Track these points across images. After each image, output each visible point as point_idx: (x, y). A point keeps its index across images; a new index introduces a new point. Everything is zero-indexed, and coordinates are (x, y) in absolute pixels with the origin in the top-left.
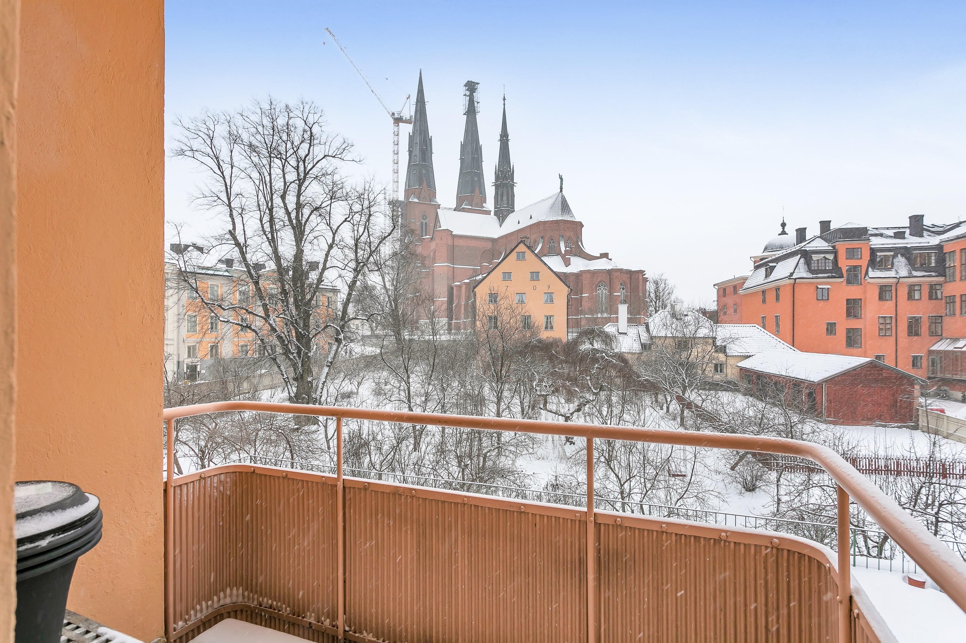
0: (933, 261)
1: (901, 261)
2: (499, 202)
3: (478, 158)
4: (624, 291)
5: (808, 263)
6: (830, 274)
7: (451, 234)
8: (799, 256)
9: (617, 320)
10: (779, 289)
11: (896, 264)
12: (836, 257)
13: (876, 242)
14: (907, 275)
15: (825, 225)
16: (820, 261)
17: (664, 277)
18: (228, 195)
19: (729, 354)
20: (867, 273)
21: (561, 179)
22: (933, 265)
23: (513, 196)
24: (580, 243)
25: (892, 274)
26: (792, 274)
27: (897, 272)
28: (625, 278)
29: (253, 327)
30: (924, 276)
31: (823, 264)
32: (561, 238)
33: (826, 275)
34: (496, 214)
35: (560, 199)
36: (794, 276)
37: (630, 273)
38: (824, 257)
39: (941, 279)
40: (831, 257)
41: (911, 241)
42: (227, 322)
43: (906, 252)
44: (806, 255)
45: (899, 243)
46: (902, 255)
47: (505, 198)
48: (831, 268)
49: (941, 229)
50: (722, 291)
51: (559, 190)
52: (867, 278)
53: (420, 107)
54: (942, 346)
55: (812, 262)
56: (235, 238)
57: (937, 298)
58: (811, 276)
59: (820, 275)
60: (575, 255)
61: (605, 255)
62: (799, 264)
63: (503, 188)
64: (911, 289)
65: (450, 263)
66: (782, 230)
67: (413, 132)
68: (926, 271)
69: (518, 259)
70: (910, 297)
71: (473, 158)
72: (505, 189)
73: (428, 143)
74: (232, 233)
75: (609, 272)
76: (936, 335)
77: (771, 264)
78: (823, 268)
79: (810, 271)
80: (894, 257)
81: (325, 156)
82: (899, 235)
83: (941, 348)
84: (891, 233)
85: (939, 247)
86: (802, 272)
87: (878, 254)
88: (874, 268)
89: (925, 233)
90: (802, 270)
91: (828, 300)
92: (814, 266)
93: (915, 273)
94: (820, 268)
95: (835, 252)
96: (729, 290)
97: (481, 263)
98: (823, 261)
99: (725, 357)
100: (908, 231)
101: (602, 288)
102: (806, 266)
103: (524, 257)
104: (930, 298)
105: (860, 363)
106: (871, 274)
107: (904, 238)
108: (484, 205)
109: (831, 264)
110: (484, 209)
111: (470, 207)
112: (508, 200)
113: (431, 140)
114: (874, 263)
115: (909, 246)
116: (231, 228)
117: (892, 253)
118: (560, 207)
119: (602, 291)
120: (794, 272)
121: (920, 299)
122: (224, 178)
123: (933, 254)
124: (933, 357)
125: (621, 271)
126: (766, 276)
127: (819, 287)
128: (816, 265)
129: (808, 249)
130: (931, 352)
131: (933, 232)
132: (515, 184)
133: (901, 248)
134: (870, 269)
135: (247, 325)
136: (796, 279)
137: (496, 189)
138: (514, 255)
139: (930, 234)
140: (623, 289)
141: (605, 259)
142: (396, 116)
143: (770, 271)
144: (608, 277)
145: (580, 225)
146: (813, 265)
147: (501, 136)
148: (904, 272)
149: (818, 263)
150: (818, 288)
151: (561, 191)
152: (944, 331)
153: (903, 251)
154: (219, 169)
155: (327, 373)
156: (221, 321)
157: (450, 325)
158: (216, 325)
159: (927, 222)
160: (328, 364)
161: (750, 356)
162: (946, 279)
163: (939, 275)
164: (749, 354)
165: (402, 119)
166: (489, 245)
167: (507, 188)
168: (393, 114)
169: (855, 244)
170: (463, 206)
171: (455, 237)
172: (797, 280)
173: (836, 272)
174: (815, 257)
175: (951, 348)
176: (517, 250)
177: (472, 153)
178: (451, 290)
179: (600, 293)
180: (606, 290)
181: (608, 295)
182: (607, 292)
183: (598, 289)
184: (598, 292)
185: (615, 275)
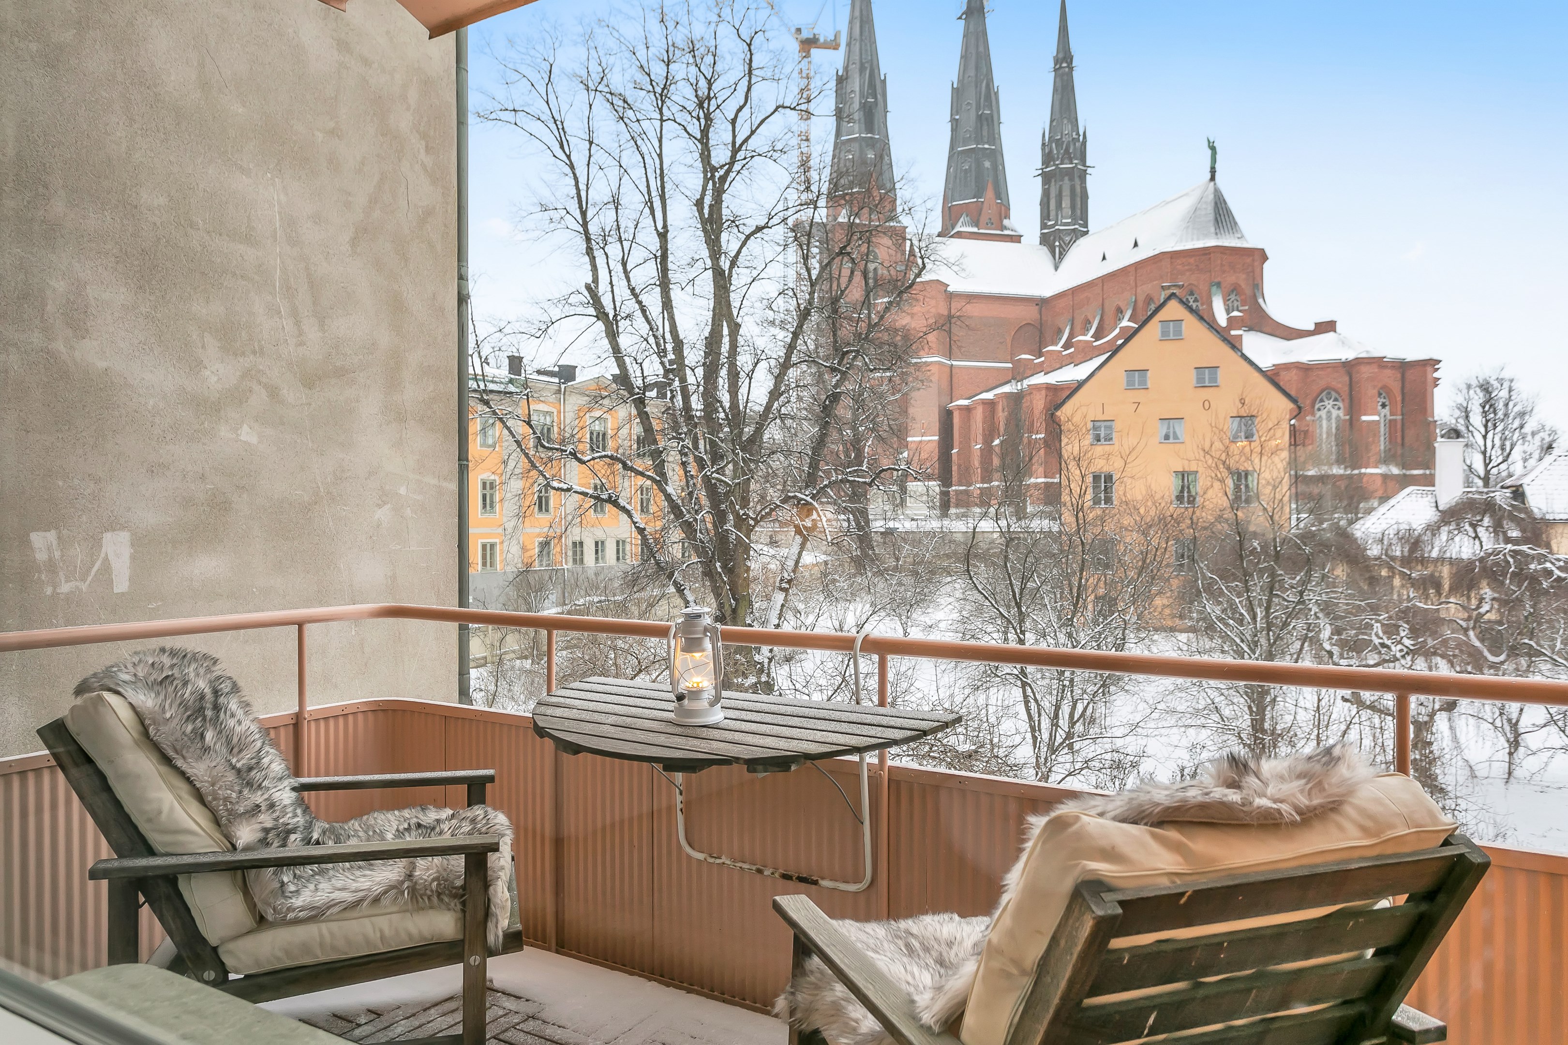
2: (1053, 214)
3: (991, 115)
4: (1387, 411)
7: (946, 291)
17: (1506, 375)
18: (581, 207)
21: (1213, 149)
23: (1085, 196)
24: (1259, 299)
28: (1391, 379)
29: (622, 502)
32: (1214, 289)
34: (1045, 240)
35: (1211, 197)
37: (1403, 366)
42: (568, 490)
47: (1066, 203)
51: (1209, 176)
53: (861, 11)
56: (596, 301)
60: (1251, 329)
61: (1326, 327)
63: (1062, 180)
65: (944, 356)
67: (846, 69)
69: (1165, 336)
71: (980, 118)
72: (1067, 182)
73: (879, 90)
74: (592, 290)
75: (1350, 367)
81: (778, 108)
97: (1013, 355)
101: (1329, 404)
103: (1178, 332)
108: (1006, 222)
110: (1006, 232)
111: (975, 230)
112: (1073, 207)
113: (884, 82)
116: (589, 280)
118: (1211, 217)
119: (1329, 412)
122: (572, 167)
125: (1378, 362)
132: (1089, 171)
135: (610, 497)
137: (1044, 183)
138: (1154, 328)
140: (1384, 406)
141: (1329, 336)
142: (805, 35)
144: (1347, 379)
145: (1261, 256)
147: (1057, 61)
151: (1213, 178)
154: (562, 147)
155: (783, 606)
156: (554, 488)
157: (945, 494)
158: (547, 499)
160: (784, 585)
165: (818, 40)
166: (1031, 314)
167: (1071, 179)
168: (799, 30)
170: (958, 228)
171: (951, 296)
176: (1162, 315)
177: (978, 108)
178: (947, 417)
179: (1324, 416)
180: (1339, 409)
181: (1345, 420)
182: (1341, 415)
183: (1317, 406)
184: (1318, 416)
185: (1366, 371)
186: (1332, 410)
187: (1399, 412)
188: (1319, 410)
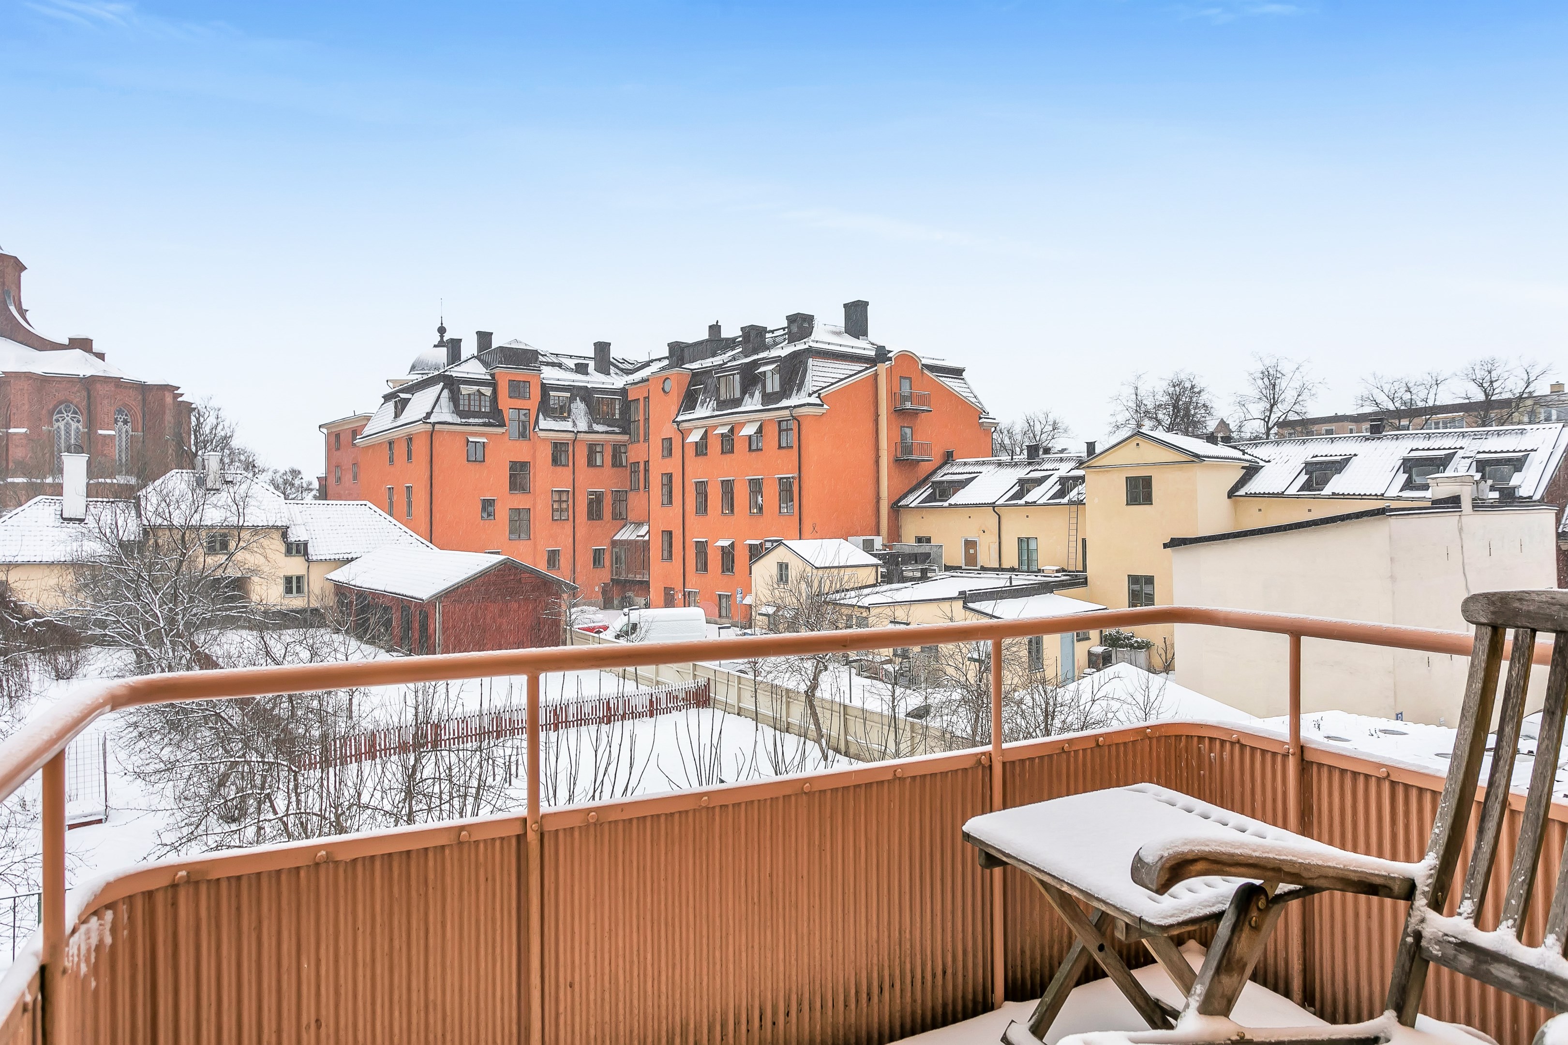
0: (617, 411)
1: (579, 408)
4: (128, 427)
5: (455, 398)
6: (487, 420)
8: (442, 384)
9: (57, 490)
10: (411, 439)
11: (574, 410)
12: (495, 392)
13: (550, 375)
14: (587, 429)
15: (484, 338)
16: (472, 397)
19: (315, 558)
20: (537, 422)
22: (617, 416)
24: (12, 308)
25: (568, 425)
26: (429, 415)
27: (575, 424)
30: (607, 432)
31: (477, 403)
33: (481, 421)
36: (433, 419)
37: (143, 388)
38: (478, 391)
39: (626, 437)
40: (487, 391)
41: (595, 379)
43: (586, 394)
44: (452, 384)
45: (579, 380)
46: (583, 399)
48: (488, 410)
49: (631, 367)
50: (333, 439)
52: (537, 429)
54: (626, 534)
55: (461, 397)
57: (621, 465)
58: (459, 421)
59: (471, 420)
60: (1, 335)
61: (84, 344)
62: (441, 399)
64: (592, 449)
66: (439, 339)
68: (609, 426)
70: (591, 463)
75: (89, 383)
76: (620, 518)
77: (403, 396)
78: (477, 409)
79: (457, 411)
80: (572, 399)
82: (581, 369)
83: (624, 538)
84: (571, 363)
85: (624, 391)
86: (445, 414)
87: (552, 393)
88: (546, 415)
89: (613, 370)
90: (445, 410)
91: (484, 461)
92: (463, 405)
93: (597, 427)
94: (472, 409)
95: (493, 384)
96: (345, 438)
98: (477, 397)
99: (306, 564)
100: (592, 364)
101: (67, 416)
102: (451, 404)
104: (614, 465)
105: (490, 564)
106: (544, 423)
107: (587, 374)
109: (488, 404)
114: (546, 408)
115: (589, 386)
117: (568, 395)
119: (68, 423)
120: (432, 412)
121: (602, 466)
123: (617, 402)
124: (617, 550)
125: (117, 382)
126: (397, 416)
127: (471, 440)
128: (467, 402)
129: (454, 375)
130: (614, 543)
131: (622, 370)
133: (581, 388)
134: (541, 416)
136: (434, 424)
139: (618, 371)
140: (125, 422)
141: (78, 352)
143: (401, 406)
144: (85, 394)
146: (461, 402)
148: (582, 425)
149: (469, 400)
150: (468, 441)
152: (629, 513)
153: (582, 393)
159: (615, 353)
161: (352, 560)
162: (630, 438)
163: (624, 432)
164: (350, 557)
169: (520, 374)
172: (437, 427)
173: (495, 417)
174: (465, 390)
175: (633, 537)
179: (62, 427)
180: (78, 421)
181: (84, 433)
182: (81, 427)
183: (54, 418)
184: (55, 427)
185: (101, 390)
186: (70, 421)
187: (140, 429)
188: (57, 421)
